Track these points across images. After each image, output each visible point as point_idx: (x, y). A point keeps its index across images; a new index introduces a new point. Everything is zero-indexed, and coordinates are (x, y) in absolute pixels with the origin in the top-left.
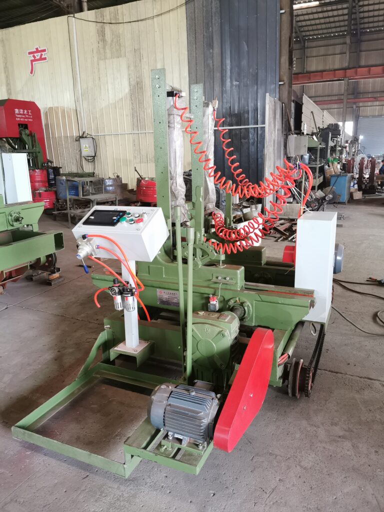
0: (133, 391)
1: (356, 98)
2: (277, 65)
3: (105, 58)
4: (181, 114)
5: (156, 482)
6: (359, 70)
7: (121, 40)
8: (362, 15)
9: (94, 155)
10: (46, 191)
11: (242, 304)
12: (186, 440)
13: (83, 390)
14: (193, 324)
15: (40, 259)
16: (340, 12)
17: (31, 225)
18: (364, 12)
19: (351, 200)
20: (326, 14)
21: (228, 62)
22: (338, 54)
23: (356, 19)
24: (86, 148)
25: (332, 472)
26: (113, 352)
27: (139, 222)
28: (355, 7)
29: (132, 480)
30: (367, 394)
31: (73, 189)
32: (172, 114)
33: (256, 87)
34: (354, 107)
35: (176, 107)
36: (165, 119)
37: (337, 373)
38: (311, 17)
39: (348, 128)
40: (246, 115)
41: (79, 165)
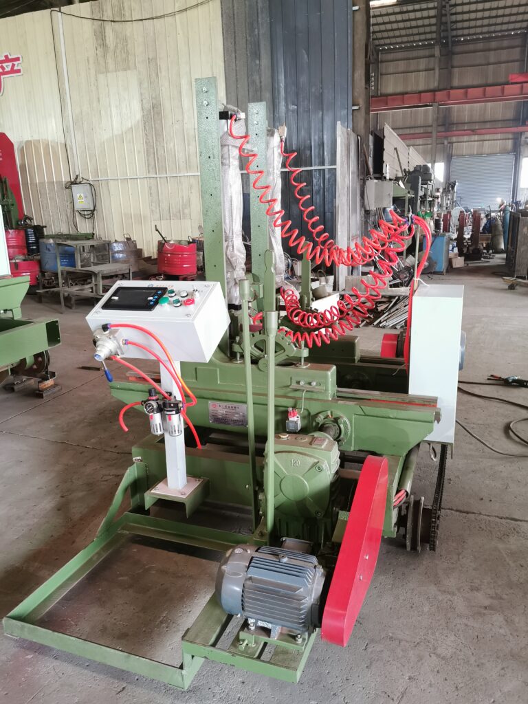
0: (179, 553)
1: (447, 130)
2: (349, 83)
3: (107, 71)
4: (239, 145)
5: (229, 691)
6: (452, 92)
7: (129, 46)
8: (454, 18)
9: (92, 209)
10: (24, 260)
11: (336, 420)
12: (276, 631)
13: (105, 555)
14: (276, 453)
15: (25, 359)
16: (425, 14)
17: (11, 310)
18: (456, 14)
19: (451, 269)
20: (405, 16)
21: (282, 77)
22: (422, 71)
23: (446, 23)
24: (81, 198)
25: (483, 661)
26: (149, 498)
27: (189, 304)
28: (445, 6)
29: (193, 690)
30: (514, 543)
31: (65, 258)
32: (225, 145)
33: (321, 113)
34: (446, 142)
35: (231, 135)
36: (217, 151)
37: (468, 513)
38: (386, 19)
39: (439, 171)
40: (308, 152)
41: (71, 223)
